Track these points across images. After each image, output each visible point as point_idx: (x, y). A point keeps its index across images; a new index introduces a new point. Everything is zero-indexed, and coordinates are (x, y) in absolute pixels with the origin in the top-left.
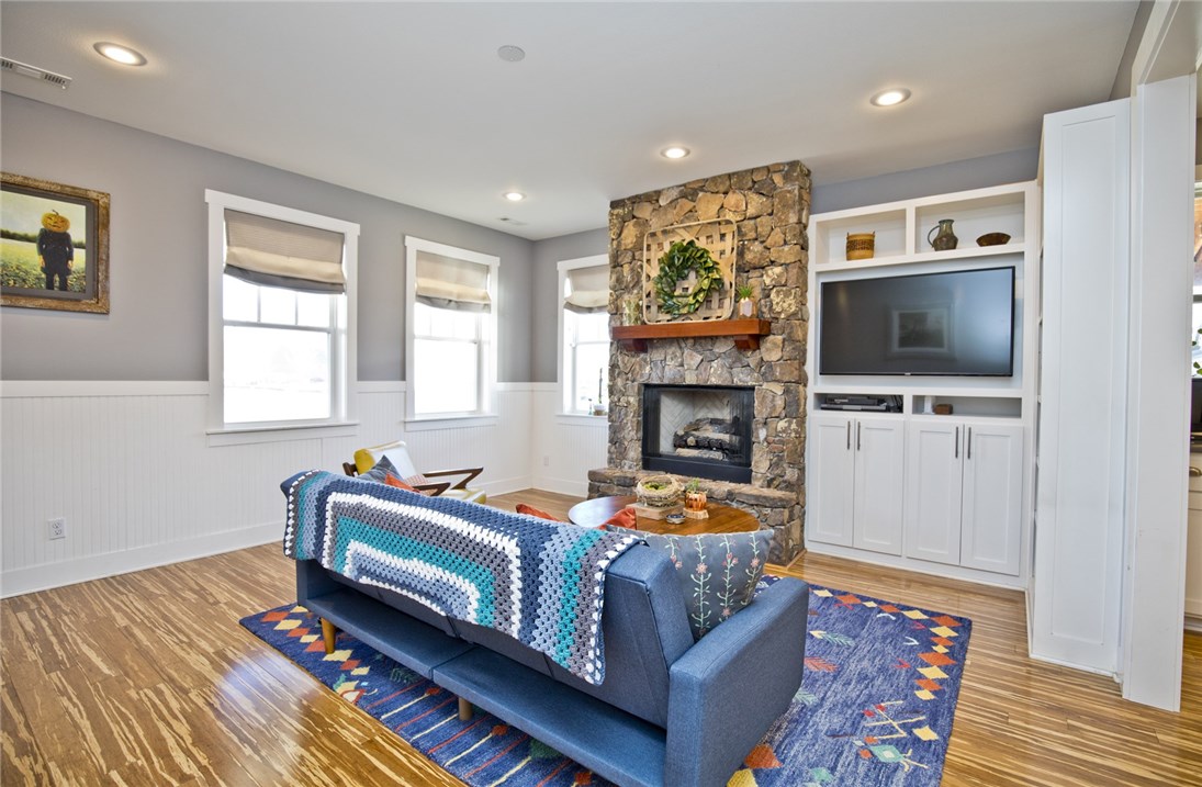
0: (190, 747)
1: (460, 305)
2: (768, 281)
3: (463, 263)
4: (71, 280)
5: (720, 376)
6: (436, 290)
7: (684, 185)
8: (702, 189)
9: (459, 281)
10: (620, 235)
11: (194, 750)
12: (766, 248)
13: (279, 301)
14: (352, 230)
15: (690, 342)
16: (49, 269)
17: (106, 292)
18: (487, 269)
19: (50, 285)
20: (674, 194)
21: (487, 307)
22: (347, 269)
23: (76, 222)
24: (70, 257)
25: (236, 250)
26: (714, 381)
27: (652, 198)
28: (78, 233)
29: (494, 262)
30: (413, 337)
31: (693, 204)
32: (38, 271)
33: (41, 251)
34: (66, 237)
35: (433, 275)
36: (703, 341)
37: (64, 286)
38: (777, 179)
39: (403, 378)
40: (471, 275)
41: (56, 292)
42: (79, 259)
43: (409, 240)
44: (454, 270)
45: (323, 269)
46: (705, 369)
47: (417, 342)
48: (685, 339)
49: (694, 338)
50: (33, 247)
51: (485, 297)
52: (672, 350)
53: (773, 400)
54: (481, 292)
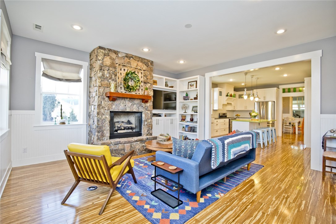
0: (253, 217)
2: (147, 87)
5: (136, 109)
7: (127, 54)
8: (132, 57)
10: (103, 59)
11: (254, 216)
12: (147, 79)
15: (128, 99)
18: (7, 44)
20: (124, 55)
26: (135, 110)
27: (116, 53)
31: (129, 60)
36: (132, 99)
38: (149, 63)
46: (132, 107)
48: (127, 98)
49: (130, 98)
52: (123, 101)
53: (148, 115)
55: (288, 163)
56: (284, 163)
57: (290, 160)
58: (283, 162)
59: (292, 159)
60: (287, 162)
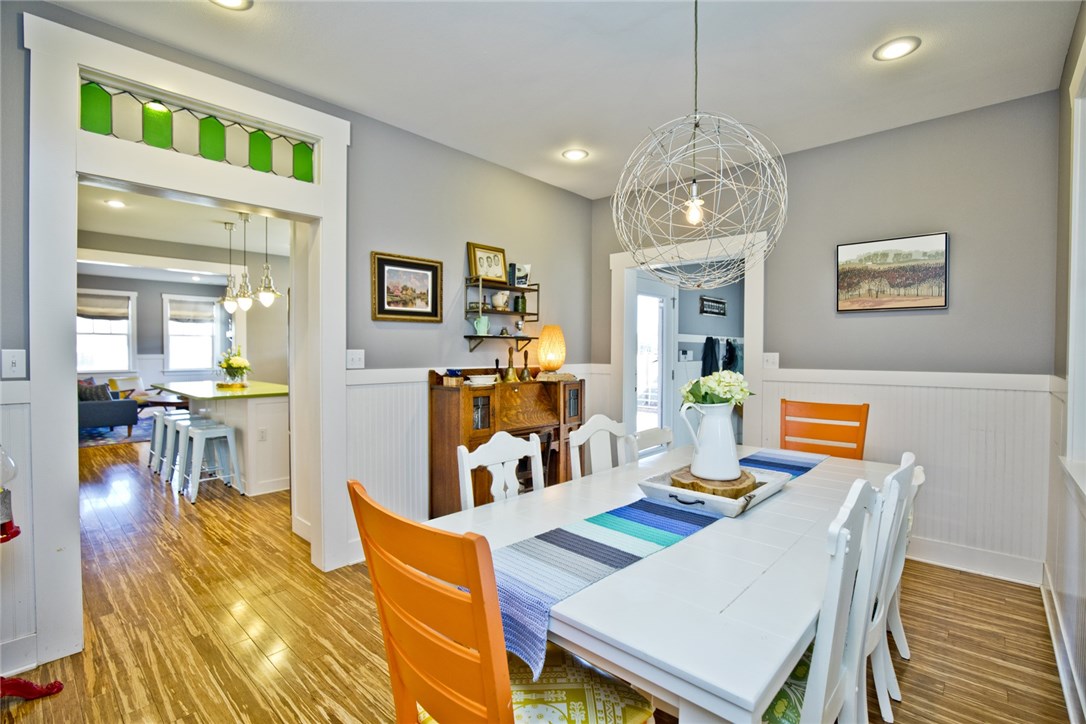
1: (196, 321)
3: (197, 303)
6: (180, 316)
9: (195, 310)
14: (134, 295)
18: (213, 303)
21: (213, 320)
22: (131, 310)
25: (80, 308)
29: (218, 300)
30: (168, 336)
35: (179, 309)
39: (162, 353)
40: (202, 307)
43: (164, 296)
44: (193, 306)
45: (120, 311)
47: (171, 338)
51: (212, 316)
54: (209, 314)
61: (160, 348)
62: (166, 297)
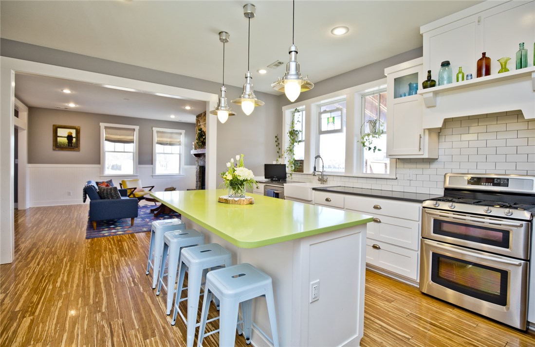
1: (171, 144)
3: (171, 133)
4: (73, 145)
6: (162, 141)
9: (171, 137)
13: (119, 146)
14: (137, 128)
16: (69, 143)
17: (79, 146)
18: (181, 134)
19: (69, 146)
21: (180, 144)
22: (135, 137)
23: (74, 133)
24: (72, 140)
25: (107, 135)
28: (74, 135)
29: (183, 132)
30: (155, 153)
32: (67, 143)
33: (68, 139)
34: (72, 136)
35: (161, 137)
37: (71, 146)
39: (152, 164)
40: (174, 136)
41: (70, 147)
42: (74, 140)
43: (154, 128)
44: (169, 135)
45: (129, 138)
47: (157, 155)
50: (66, 139)
51: (180, 142)
54: (178, 140)
55: (55, 257)
56: (63, 254)
57: (53, 263)
58: (65, 255)
59: (50, 270)
60: (58, 257)
61: (151, 162)
62: (155, 129)
